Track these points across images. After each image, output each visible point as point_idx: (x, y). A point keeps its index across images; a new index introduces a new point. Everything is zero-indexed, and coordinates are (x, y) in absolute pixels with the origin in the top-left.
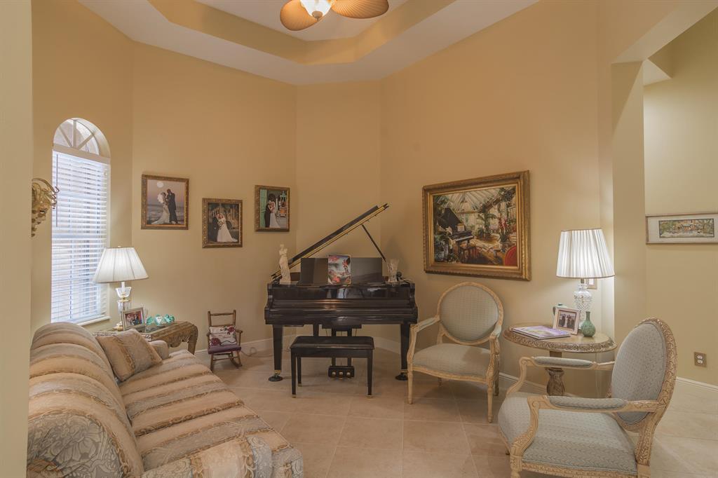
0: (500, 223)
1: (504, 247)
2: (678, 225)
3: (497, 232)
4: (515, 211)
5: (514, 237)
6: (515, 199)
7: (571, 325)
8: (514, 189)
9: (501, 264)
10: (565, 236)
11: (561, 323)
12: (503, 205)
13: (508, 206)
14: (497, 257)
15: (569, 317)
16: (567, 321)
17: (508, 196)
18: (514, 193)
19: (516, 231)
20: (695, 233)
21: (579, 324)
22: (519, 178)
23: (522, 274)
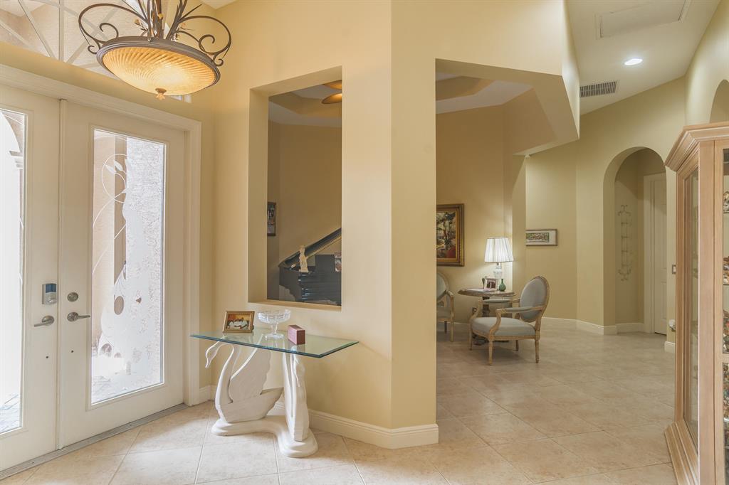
0: (445, 233)
1: (447, 247)
2: (533, 235)
3: (443, 239)
4: (455, 227)
5: (454, 242)
6: (455, 219)
7: (494, 286)
8: (454, 214)
9: (445, 257)
10: (490, 242)
11: (488, 286)
12: (447, 222)
13: (451, 223)
14: (442, 253)
15: (492, 283)
16: (492, 284)
17: (450, 217)
18: (454, 216)
19: (455, 238)
20: (541, 240)
21: (498, 286)
22: (458, 208)
23: (459, 262)
